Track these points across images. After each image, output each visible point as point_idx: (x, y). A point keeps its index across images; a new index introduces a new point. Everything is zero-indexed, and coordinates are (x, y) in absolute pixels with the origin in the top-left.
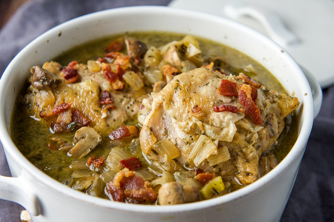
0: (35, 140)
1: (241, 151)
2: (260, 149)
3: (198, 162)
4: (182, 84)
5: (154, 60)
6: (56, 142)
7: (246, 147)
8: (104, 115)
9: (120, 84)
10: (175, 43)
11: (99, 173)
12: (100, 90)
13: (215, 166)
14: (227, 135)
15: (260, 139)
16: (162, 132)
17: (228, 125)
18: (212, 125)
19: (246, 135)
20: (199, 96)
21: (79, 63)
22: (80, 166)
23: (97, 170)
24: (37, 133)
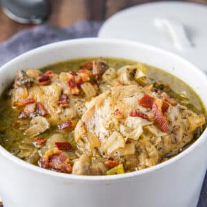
0: (5, 120)
1: (145, 149)
2: (161, 150)
3: (110, 151)
4: (113, 93)
5: (109, 78)
6: (19, 124)
7: (150, 147)
8: (59, 111)
9: (77, 91)
10: (128, 67)
11: (39, 149)
12: (62, 93)
13: (121, 157)
14: (135, 134)
15: (163, 142)
16: (91, 126)
17: (137, 128)
18: (126, 126)
19: (151, 138)
20: (123, 103)
21: (54, 73)
22: (28, 142)
23: (39, 146)
24: (8, 116)
